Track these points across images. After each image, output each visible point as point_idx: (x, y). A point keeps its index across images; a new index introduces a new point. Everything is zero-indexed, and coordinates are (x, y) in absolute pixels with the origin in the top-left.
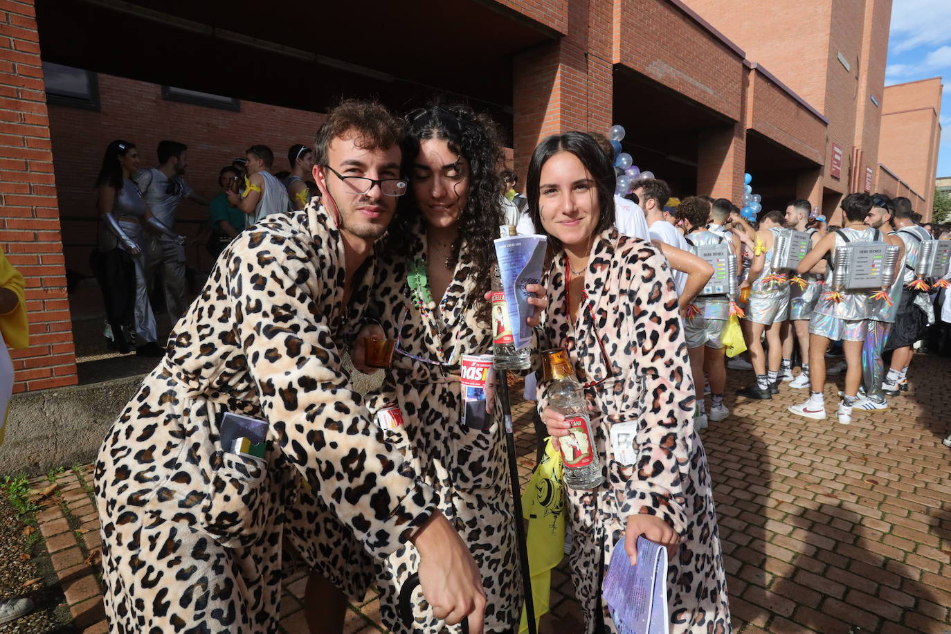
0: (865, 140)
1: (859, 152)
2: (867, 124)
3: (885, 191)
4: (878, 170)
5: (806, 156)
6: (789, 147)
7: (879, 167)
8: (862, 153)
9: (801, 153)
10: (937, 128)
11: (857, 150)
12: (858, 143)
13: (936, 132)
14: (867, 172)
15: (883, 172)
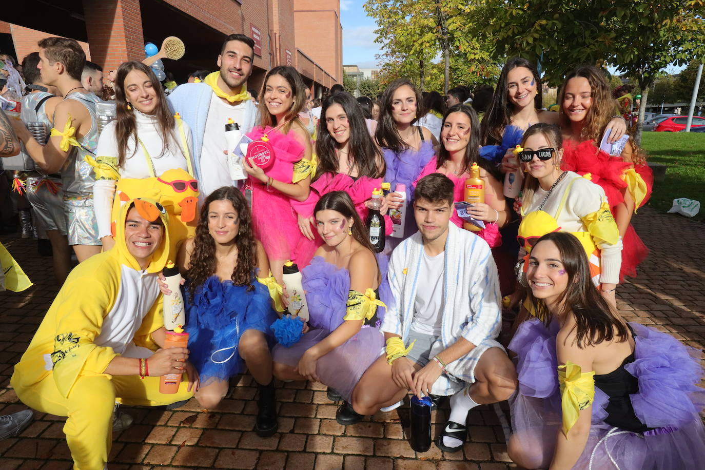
0: (282, 26)
1: (277, 37)
2: (281, 13)
3: (304, 71)
4: (296, 54)
5: (220, 31)
6: (199, 19)
7: (296, 51)
8: (279, 36)
9: (215, 27)
10: (339, 27)
11: (275, 34)
12: (276, 28)
13: (339, 30)
14: (287, 53)
15: (300, 55)
